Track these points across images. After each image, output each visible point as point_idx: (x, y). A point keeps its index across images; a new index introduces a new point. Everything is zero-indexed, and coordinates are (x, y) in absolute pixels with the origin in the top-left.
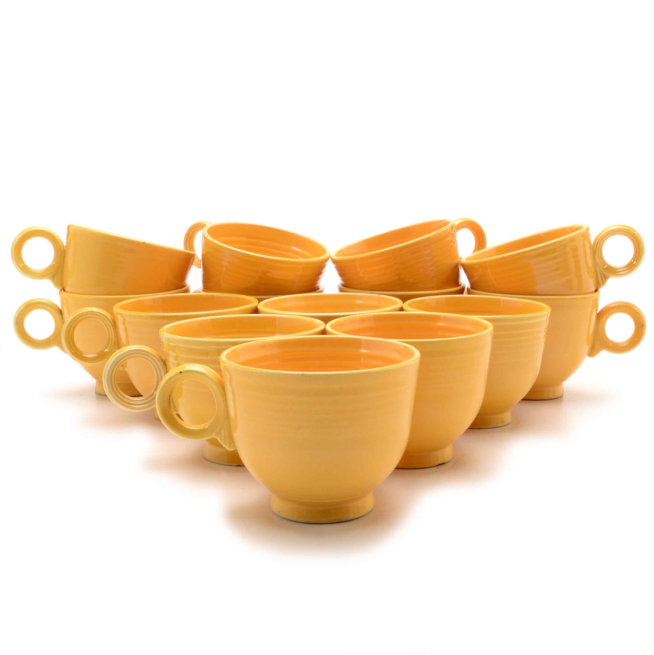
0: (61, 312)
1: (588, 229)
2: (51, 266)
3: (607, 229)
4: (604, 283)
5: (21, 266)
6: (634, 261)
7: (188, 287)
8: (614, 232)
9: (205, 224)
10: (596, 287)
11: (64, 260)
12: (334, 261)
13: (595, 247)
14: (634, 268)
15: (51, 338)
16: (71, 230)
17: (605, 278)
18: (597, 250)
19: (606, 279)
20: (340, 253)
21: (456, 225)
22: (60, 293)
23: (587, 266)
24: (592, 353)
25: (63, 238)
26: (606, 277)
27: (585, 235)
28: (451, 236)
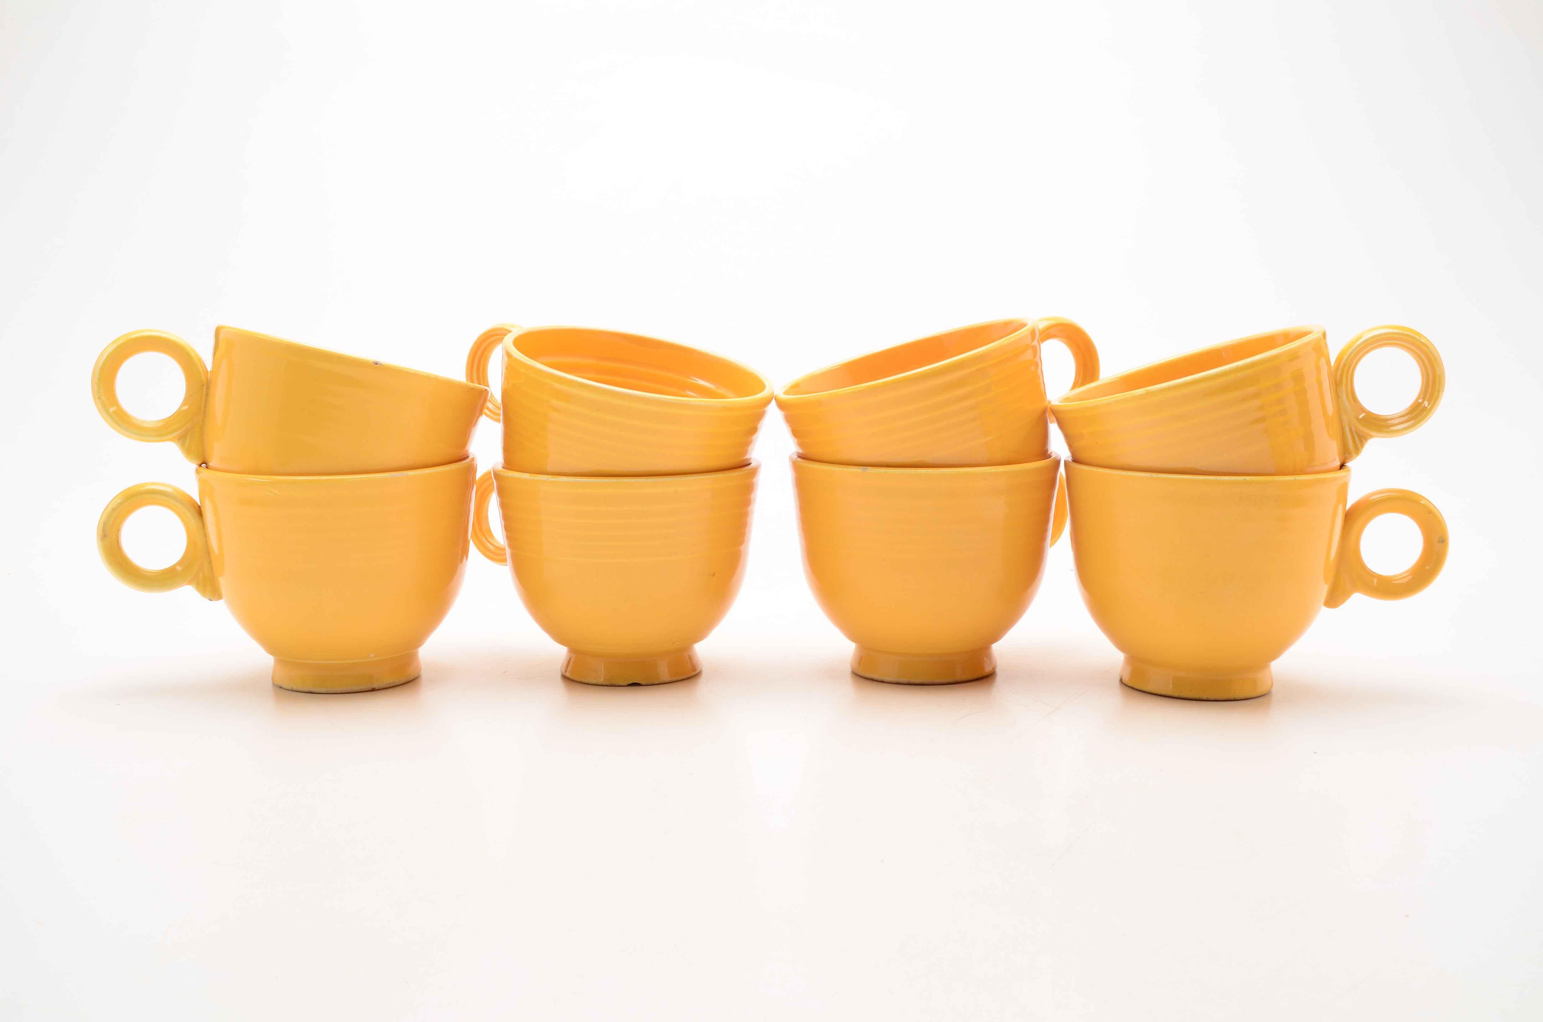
0: (199, 512)
1: (1324, 335)
2: (179, 414)
3: (1361, 337)
4: (1358, 451)
5: (111, 410)
6: (1423, 401)
7: (473, 459)
8: (1378, 341)
9: (511, 329)
10: (1342, 460)
11: (206, 401)
12: (782, 405)
13: (1339, 373)
14: (1425, 416)
15: (179, 568)
16: (222, 336)
17: (1360, 440)
18: (1344, 380)
19: (1364, 441)
20: (795, 388)
21: (1040, 329)
22: (197, 472)
23: (1325, 413)
24: (1334, 600)
25: (205, 352)
26: (1363, 437)
27: (1319, 347)
28: (1030, 352)
